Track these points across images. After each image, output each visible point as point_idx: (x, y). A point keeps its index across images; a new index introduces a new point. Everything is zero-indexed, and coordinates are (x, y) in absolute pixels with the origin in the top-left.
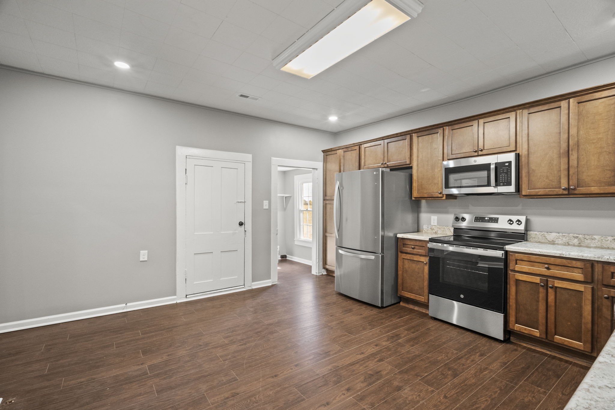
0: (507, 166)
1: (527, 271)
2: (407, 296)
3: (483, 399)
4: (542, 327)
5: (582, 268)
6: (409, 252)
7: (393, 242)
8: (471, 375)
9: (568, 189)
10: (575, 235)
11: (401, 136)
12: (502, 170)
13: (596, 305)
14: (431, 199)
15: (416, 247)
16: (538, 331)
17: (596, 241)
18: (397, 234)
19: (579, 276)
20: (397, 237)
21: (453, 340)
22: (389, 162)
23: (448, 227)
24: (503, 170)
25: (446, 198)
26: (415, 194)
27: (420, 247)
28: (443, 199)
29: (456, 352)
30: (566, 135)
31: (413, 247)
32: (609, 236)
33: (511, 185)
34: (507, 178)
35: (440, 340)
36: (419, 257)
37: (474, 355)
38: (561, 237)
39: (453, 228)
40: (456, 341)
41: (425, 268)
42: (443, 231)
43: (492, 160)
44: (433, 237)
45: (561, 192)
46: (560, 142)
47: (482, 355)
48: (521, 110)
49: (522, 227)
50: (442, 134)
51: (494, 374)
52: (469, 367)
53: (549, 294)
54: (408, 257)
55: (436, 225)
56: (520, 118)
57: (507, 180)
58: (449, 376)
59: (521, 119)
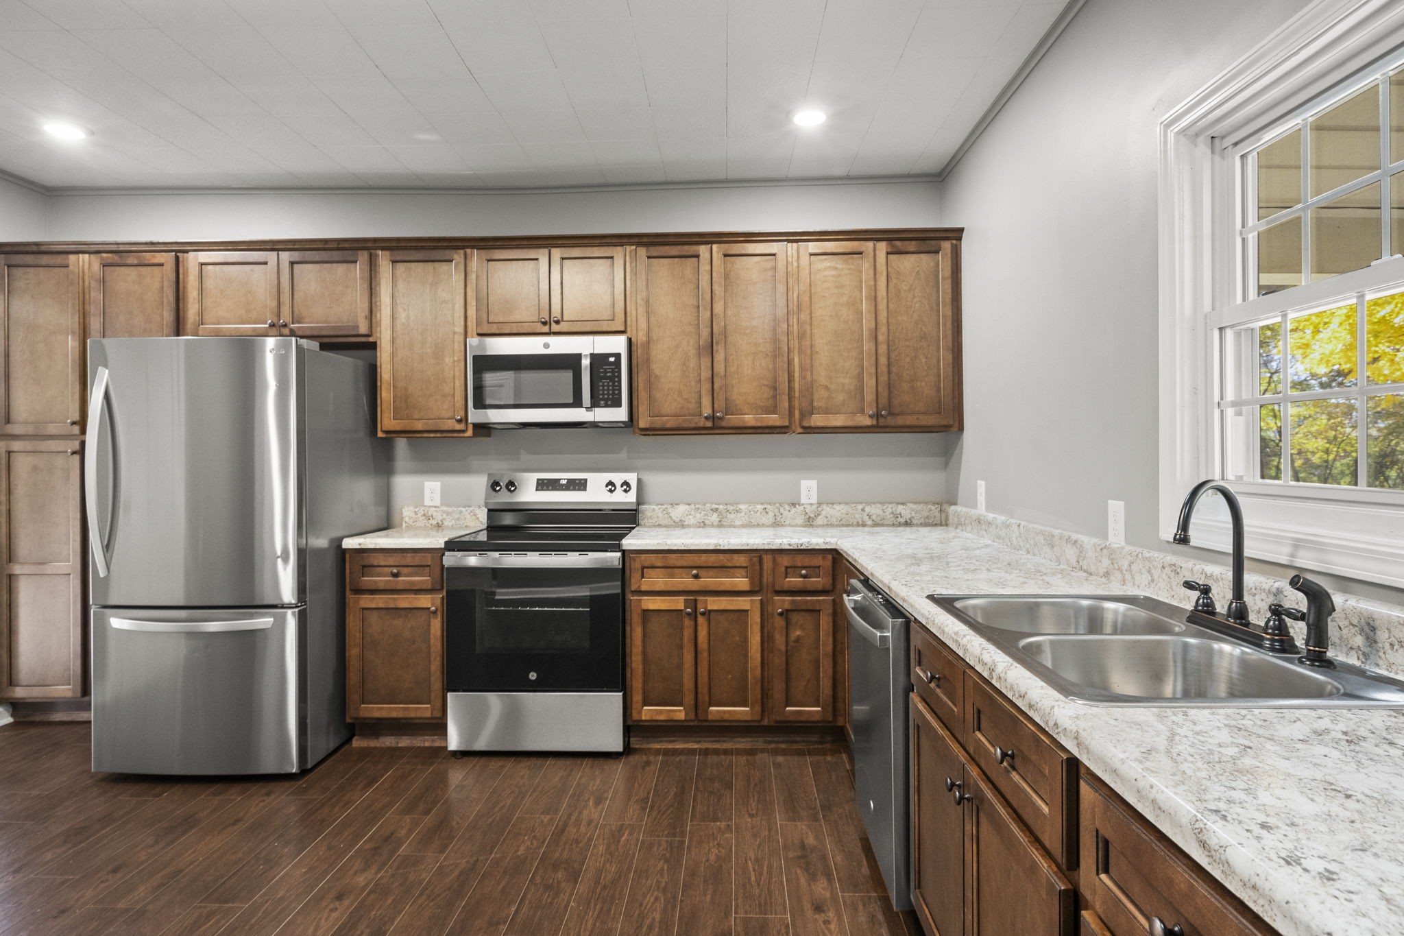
0: (611, 363)
1: (662, 588)
2: (377, 715)
3: (649, 901)
4: (689, 699)
5: (747, 567)
6: (381, 586)
7: (330, 564)
8: (603, 858)
9: (712, 418)
10: (715, 506)
11: (338, 249)
12: (602, 372)
13: (766, 631)
14: (432, 435)
15: (405, 570)
16: (682, 708)
17: (742, 514)
18: (341, 539)
19: (742, 582)
20: (344, 546)
21: (527, 791)
22: (300, 323)
23: (471, 509)
24: (606, 372)
25: (475, 435)
26: (387, 421)
27: (416, 568)
28: (466, 435)
29: (548, 817)
30: (709, 313)
31: (395, 571)
32: (758, 504)
33: (620, 406)
34: (613, 390)
35: (501, 805)
36: (413, 596)
37: (585, 807)
38: (693, 513)
39: (486, 510)
40: (534, 791)
41: (432, 624)
42: (458, 519)
43: (584, 346)
44: (451, 537)
45: (702, 423)
46: (698, 325)
47: (599, 801)
48: (634, 247)
49: (631, 497)
50: (462, 268)
51: (639, 833)
52: (590, 839)
53: (699, 628)
54: (379, 601)
55: (439, 504)
56: (631, 263)
57: (613, 394)
58: (564, 884)
59: (634, 265)
